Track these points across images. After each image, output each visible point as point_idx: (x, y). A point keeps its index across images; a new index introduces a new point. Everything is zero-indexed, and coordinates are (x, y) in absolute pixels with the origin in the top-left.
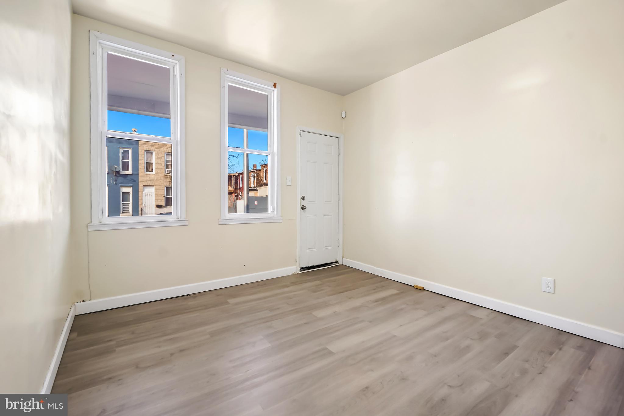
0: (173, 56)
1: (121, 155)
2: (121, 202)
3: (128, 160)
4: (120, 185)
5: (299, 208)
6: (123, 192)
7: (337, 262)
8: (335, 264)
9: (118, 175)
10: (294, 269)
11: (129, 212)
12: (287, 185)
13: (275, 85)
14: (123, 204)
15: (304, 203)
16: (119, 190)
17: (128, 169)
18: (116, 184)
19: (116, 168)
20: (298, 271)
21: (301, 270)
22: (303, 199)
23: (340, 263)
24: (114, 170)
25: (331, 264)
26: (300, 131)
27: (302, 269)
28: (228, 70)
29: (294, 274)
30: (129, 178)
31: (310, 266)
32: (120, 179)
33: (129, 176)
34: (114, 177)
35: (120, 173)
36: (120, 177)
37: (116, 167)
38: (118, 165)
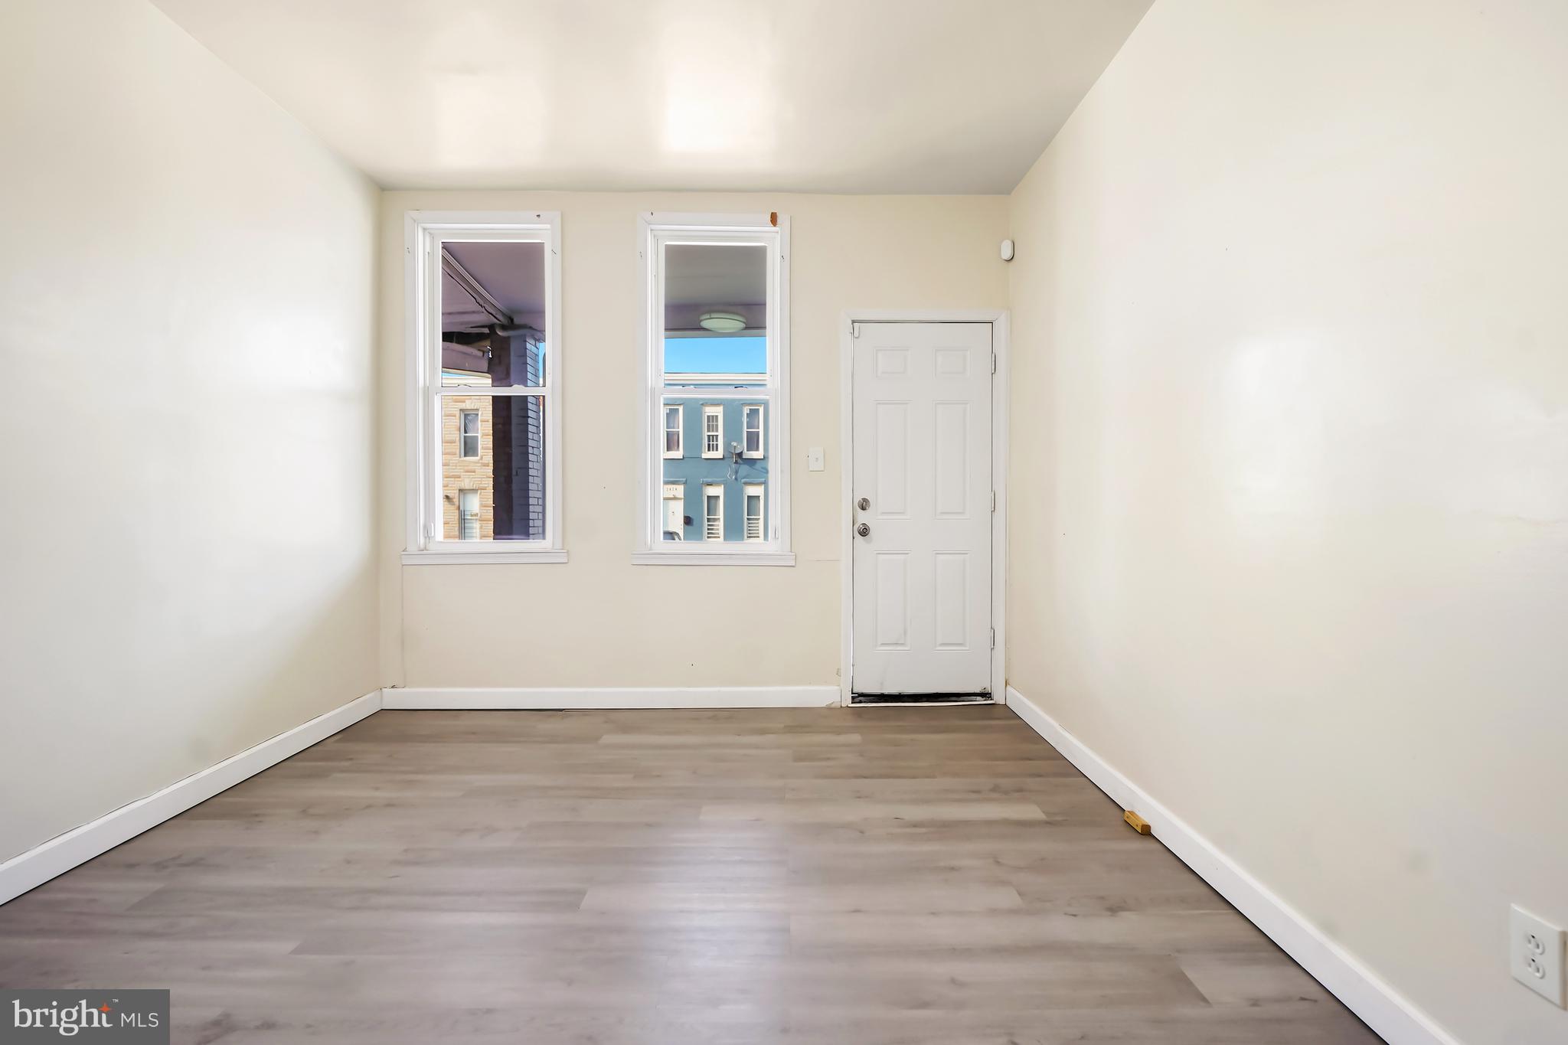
0: (538, 216)
1: (745, 419)
2: (746, 516)
3: (758, 428)
4: (743, 480)
5: (846, 529)
6: (748, 496)
7: (986, 695)
8: (980, 701)
9: (739, 461)
10: (833, 694)
11: (758, 537)
12: (811, 469)
13: (774, 219)
14: (748, 519)
15: (863, 517)
16: (742, 491)
17: (757, 449)
18: (736, 479)
19: (735, 447)
20: (847, 701)
21: (857, 700)
22: (863, 508)
23: (998, 698)
24: (733, 451)
25: (962, 698)
26: (853, 322)
27: (858, 697)
28: (652, 214)
29: (833, 706)
30: (758, 465)
31: (887, 691)
32: (744, 469)
33: (758, 461)
34: (734, 466)
35: (744, 457)
36: (744, 464)
37: (735, 444)
38: (740, 441)
